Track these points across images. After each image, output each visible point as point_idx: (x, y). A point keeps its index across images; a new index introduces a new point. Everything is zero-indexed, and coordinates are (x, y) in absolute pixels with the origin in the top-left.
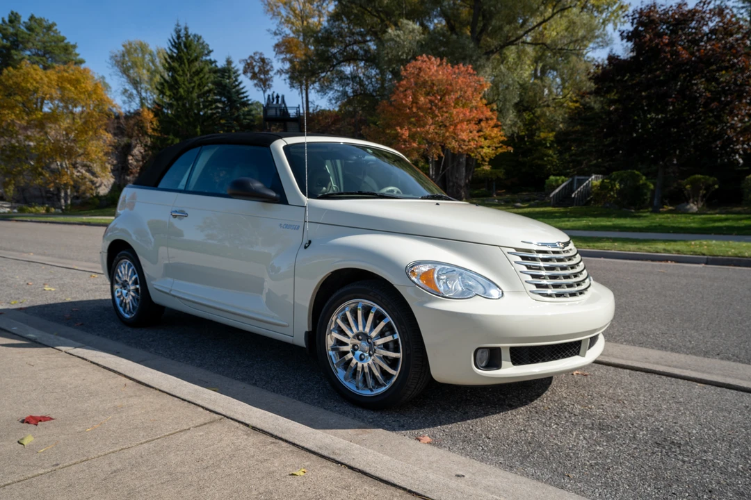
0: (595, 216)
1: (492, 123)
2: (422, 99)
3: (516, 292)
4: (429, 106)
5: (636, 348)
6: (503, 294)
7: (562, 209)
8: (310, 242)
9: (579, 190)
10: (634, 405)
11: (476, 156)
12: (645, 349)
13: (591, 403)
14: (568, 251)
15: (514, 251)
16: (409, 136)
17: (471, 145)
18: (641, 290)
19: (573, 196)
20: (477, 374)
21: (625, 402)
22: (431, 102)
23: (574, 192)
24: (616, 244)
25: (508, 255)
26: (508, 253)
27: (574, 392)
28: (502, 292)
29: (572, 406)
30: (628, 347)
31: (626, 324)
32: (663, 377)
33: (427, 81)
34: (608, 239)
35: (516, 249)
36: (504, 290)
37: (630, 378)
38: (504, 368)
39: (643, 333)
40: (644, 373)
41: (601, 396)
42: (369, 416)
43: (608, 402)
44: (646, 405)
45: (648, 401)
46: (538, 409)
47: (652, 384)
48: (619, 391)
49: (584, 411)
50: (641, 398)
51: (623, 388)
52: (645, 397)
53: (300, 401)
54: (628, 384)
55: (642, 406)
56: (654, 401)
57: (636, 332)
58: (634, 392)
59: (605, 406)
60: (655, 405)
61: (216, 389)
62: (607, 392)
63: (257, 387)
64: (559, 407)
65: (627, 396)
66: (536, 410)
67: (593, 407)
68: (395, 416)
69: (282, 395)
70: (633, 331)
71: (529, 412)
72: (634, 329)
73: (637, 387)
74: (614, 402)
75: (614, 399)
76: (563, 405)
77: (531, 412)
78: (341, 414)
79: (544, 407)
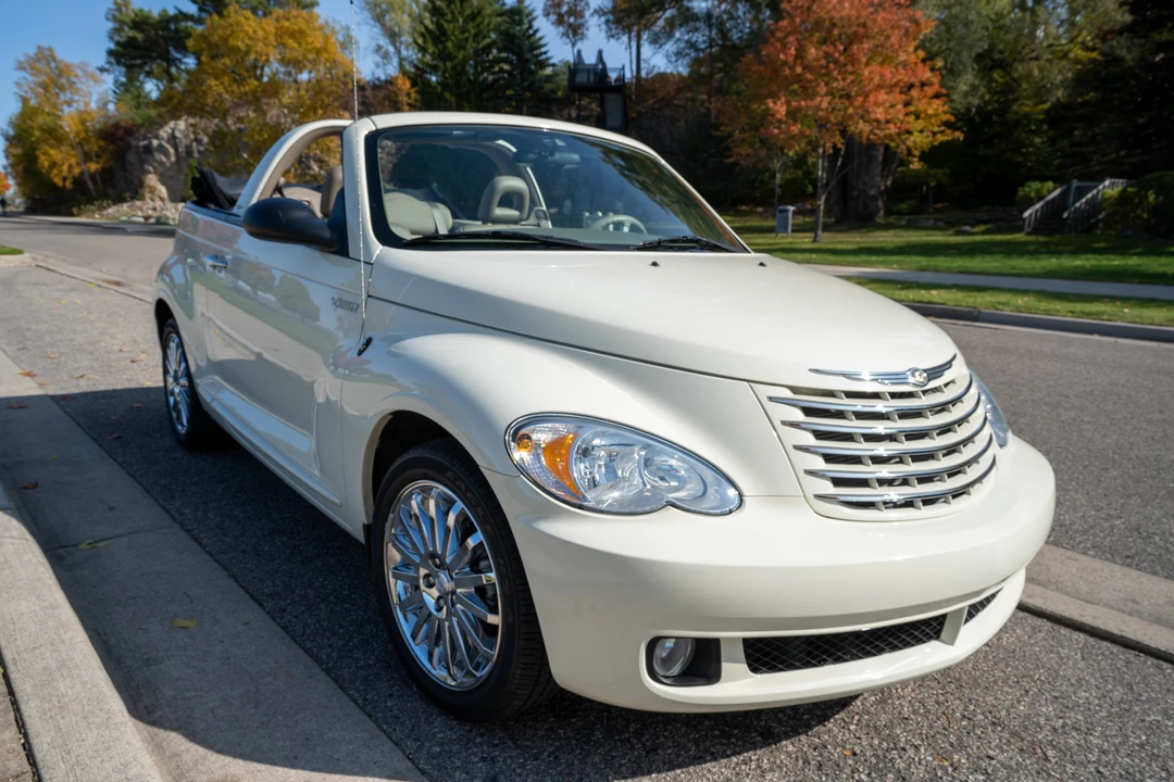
0: (1100, 252)
1: (930, 91)
2: (813, 50)
3: (776, 496)
4: (823, 62)
5: (1117, 567)
6: (741, 501)
7: (1041, 239)
8: (369, 341)
9: (1078, 205)
10: (1070, 768)
11: (897, 146)
12: (1135, 573)
13: (961, 746)
14: (936, 390)
15: (788, 394)
16: (786, 115)
17: (889, 129)
18: (1158, 416)
19: (1065, 215)
20: (651, 693)
21: (1051, 753)
22: (827, 55)
23: (1067, 208)
25: (771, 406)
26: (770, 399)
27: (930, 703)
28: (741, 496)
29: (911, 752)
30: (1098, 564)
31: (1104, 503)
32: (1165, 665)
33: (824, 20)
34: (1114, 299)
35: (795, 390)
36: (745, 491)
37: (1082, 665)
38: (727, 681)
39: (1138, 529)
40: (1121, 649)
41: (994, 723)
42: (441, 735)
43: (1005, 747)
44: (1102, 769)
45: (1111, 756)
46: (826, 754)
47: (1131, 689)
48: (1044, 709)
49: (936, 775)
50: (1095, 741)
51: (1056, 698)
52: (1106, 737)
53: (328, 671)
54: (1072, 685)
55: (1091, 773)
56: (1128, 755)
57: (1123, 523)
58: (1080, 717)
59: (993, 762)
60: (1127, 772)
61: (191, 624)
62: (1012, 710)
63: (278, 620)
64: (880, 753)
65: (1060, 731)
66: (821, 755)
67: (963, 761)
68: (496, 742)
69: (306, 650)
70: (1118, 522)
71: (801, 762)
72: (1121, 517)
73: (1091, 699)
74: (1022, 750)
75: (1022, 740)
76: (892, 745)
77: (807, 762)
78: (386, 723)
79: (844, 748)
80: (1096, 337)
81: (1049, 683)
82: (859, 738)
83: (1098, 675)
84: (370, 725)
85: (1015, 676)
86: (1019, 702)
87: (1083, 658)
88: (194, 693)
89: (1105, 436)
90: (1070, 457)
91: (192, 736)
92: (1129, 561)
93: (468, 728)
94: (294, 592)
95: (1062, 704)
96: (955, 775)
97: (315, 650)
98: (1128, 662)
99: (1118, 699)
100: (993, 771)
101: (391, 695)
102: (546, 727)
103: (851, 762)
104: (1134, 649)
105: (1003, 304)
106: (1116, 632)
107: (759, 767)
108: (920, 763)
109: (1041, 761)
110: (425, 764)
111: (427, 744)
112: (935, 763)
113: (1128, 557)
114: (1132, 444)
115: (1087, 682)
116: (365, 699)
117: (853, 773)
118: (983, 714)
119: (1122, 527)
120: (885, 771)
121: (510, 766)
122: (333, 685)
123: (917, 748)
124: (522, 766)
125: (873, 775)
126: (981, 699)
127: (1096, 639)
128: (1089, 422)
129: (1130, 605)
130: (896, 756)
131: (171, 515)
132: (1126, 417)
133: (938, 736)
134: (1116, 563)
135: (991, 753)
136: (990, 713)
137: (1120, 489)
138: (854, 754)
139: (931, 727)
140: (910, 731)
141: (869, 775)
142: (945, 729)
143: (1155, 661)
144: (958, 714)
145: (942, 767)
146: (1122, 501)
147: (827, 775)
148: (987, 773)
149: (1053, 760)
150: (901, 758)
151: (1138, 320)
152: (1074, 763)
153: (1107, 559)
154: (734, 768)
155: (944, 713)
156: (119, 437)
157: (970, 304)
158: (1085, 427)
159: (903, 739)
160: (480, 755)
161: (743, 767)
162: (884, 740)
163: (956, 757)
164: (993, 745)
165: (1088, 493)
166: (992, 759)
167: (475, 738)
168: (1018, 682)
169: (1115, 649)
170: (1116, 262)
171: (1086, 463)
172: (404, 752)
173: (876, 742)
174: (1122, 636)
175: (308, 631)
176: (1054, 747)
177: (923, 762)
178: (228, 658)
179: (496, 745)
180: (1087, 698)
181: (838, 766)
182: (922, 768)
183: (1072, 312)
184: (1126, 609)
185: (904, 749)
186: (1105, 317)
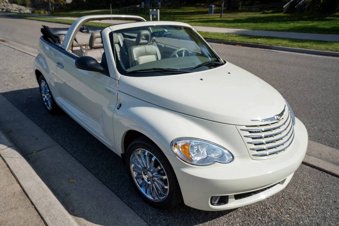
0: (306, 20)
3: (242, 156)
6: (233, 158)
8: (120, 105)
9: (300, 3)
10: (309, 211)
14: (282, 119)
15: (245, 128)
18: (324, 87)
19: (296, 7)
20: (211, 208)
23: (297, 4)
24: (314, 45)
26: (241, 130)
29: (271, 209)
34: (311, 41)
35: (247, 126)
36: (234, 155)
38: (229, 203)
39: (321, 130)
40: (318, 171)
41: (290, 198)
42: (151, 213)
43: (293, 206)
44: (317, 211)
45: (318, 206)
46: (250, 211)
47: (322, 184)
48: (301, 193)
49: (277, 216)
50: (314, 202)
51: (304, 189)
52: (317, 200)
53: (116, 194)
54: (307, 184)
55: (314, 212)
56: (323, 206)
57: (317, 128)
58: (310, 195)
59: (291, 211)
60: (323, 211)
61: (74, 181)
62: (294, 194)
63: (97, 177)
64: (263, 210)
65: (306, 199)
66: (249, 212)
67: (283, 211)
68: (166, 214)
69: (108, 187)
70: (316, 128)
71: (244, 215)
72: (316, 126)
73: (312, 188)
74: (297, 206)
75: (297, 203)
76: (266, 207)
77: (245, 214)
78: (136, 210)
79: (254, 209)
80: (305, 54)
81: (302, 184)
82: (257, 206)
83: (313, 180)
84: (132, 212)
85: (293, 183)
86: (295, 191)
87: (309, 175)
88: (83, 205)
89: (311, 96)
90: (302, 104)
91: (87, 219)
92: (319, 141)
93: (158, 210)
94: (99, 167)
95: (306, 190)
96: (282, 215)
97: (111, 187)
98: (320, 175)
99: (319, 188)
100: (291, 213)
101: (135, 201)
102: (178, 208)
103: (256, 213)
104: (322, 171)
105: (279, 44)
106: (317, 166)
107: (234, 217)
108: (273, 212)
109: (302, 209)
110: (150, 222)
111: (148, 216)
112: (277, 212)
113: (318, 139)
114: (318, 99)
115: (311, 182)
116: (129, 203)
117: (257, 217)
118: (287, 195)
119: (317, 129)
120: (265, 216)
121: (171, 221)
122: (119, 199)
123: (272, 208)
124: (175, 221)
125: (262, 217)
126: (286, 191)
127: (312, 168)
128: (306, 91)
129: (320, 156)
130: (267, 211)
131: (55, 140)
132: (316, 88)
133: (277, 204)
134: (315, 141)
135: (290, 208)
136: (288, 195)
137: (315, 115)
138: (257, 211)
139: (274, 201)
140: (269, 202)
141: (261, 217)
142: (278, 201)
143: (327, 174)
144: (281, 196)
145: (279, 214)
146: (316, 120)
147: (251, 218)
148: (290, 214)
149: (305, 209)
150: (268, 211)
151: (317, 49)
152: (310, 209)
153: (313, 141)
154: (228, 218)
155: (277, 196)
156: (29, 110)
157: (270, 44)
158: (305, 93)
159: (268, 205)
160: (163, 218)
161: (230, 217)
162: (263, 206)
163: (282, 210)
164: (290, 205)
165: (307, 118)
166: (290, 210)
167: (160, 213)
168: (294, 184)
169: (317, 171)
170: (310, 24)
171: (306, 106)
172: (143, 219)
173: (262, 207)
174: (319, 167)
175: (107, 180)
176: (305, 205)
177: (274, 212)
178: (88, 192)
179: (166, 215)
180: (311, 188)
181: (253, 215)
182: (274, 214)
183: (299, 46)
184: (319, 157)
185: (269, 208)
186: (308, 48)
